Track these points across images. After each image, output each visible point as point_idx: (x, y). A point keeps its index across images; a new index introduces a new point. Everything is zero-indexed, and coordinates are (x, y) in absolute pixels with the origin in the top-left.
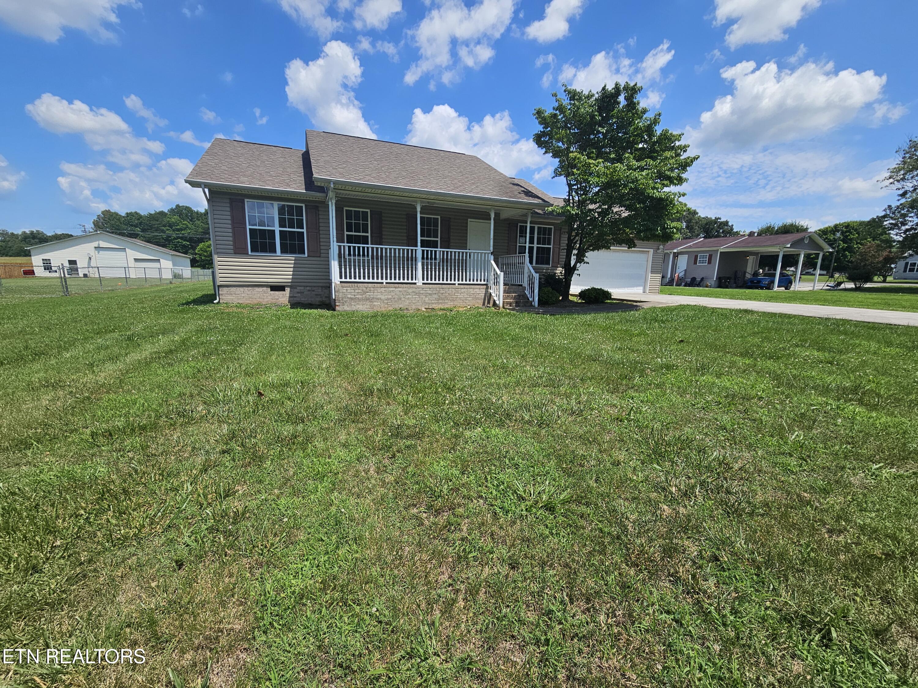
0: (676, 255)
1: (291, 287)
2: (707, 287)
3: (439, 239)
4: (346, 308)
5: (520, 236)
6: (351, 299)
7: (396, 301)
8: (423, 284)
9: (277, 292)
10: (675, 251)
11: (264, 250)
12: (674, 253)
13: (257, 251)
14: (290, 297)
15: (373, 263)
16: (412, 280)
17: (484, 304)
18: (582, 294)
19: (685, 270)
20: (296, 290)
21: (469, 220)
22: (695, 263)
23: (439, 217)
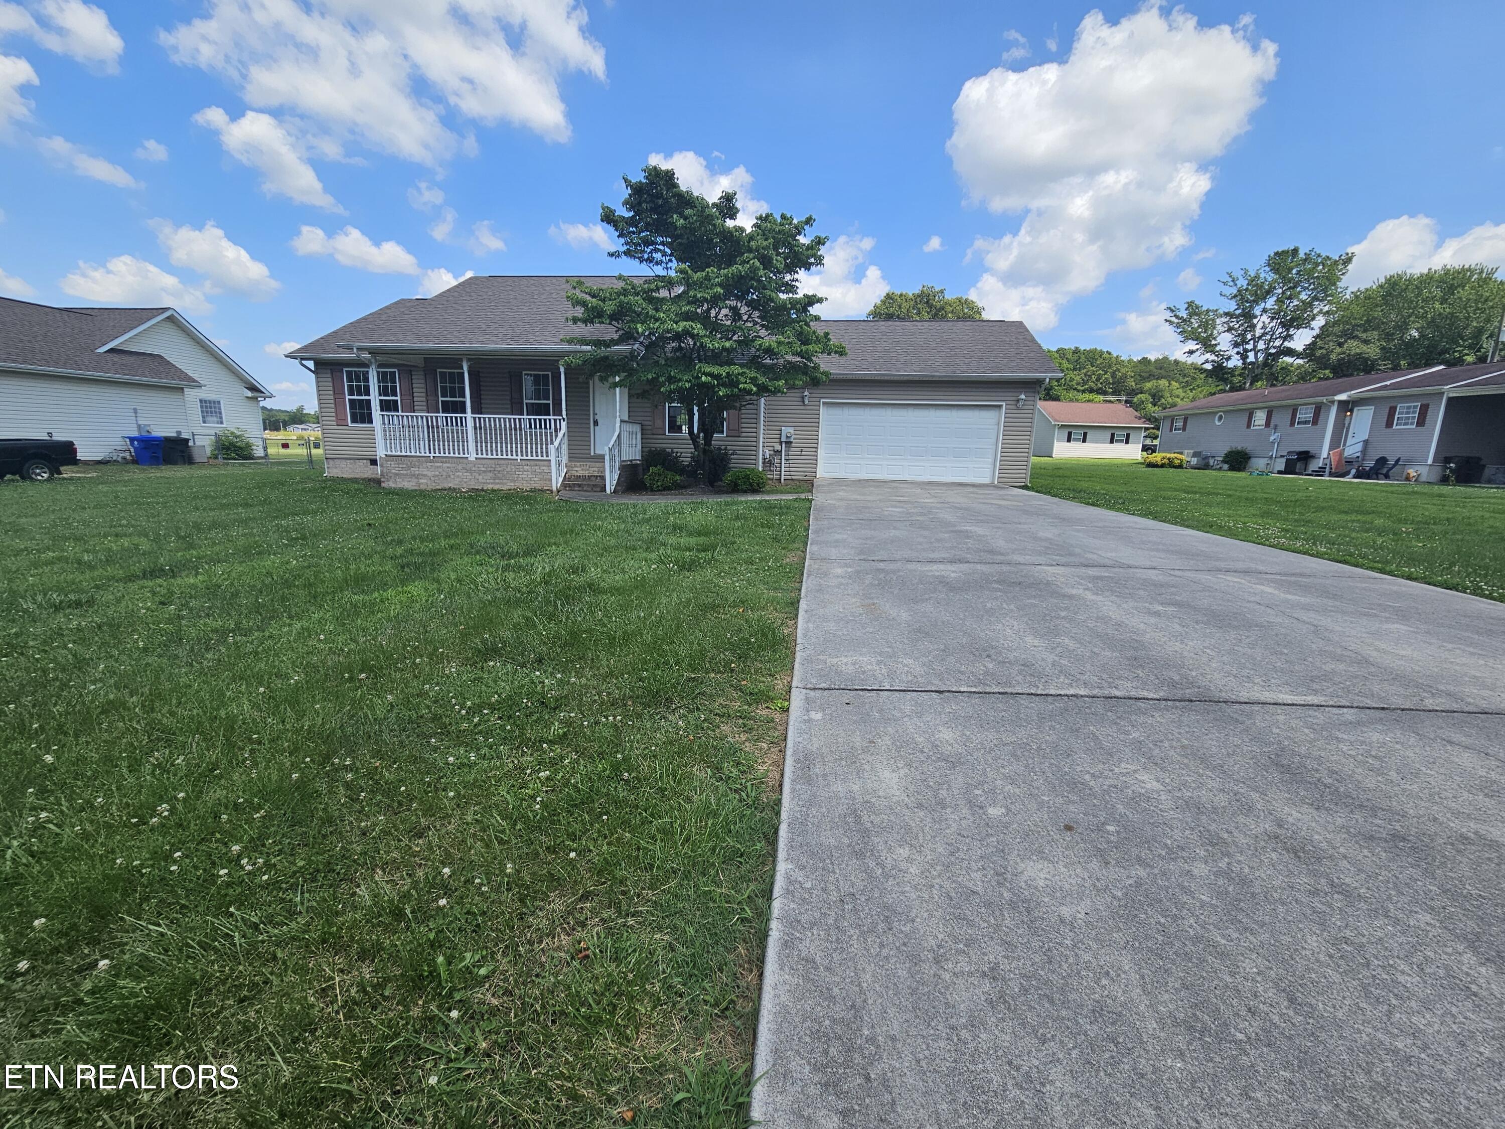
0: (1347, 407)
3: (550, 402)
4: (392, 484)
6: (396, 474)
7: (444, 480)
10: (1343, 397)
11: (362, 421)
12: (1340, 402)
13: (356, 422)
16: (464, 453)
19: (1366, 442)
22: (1389, 424)
23: (550, 373)
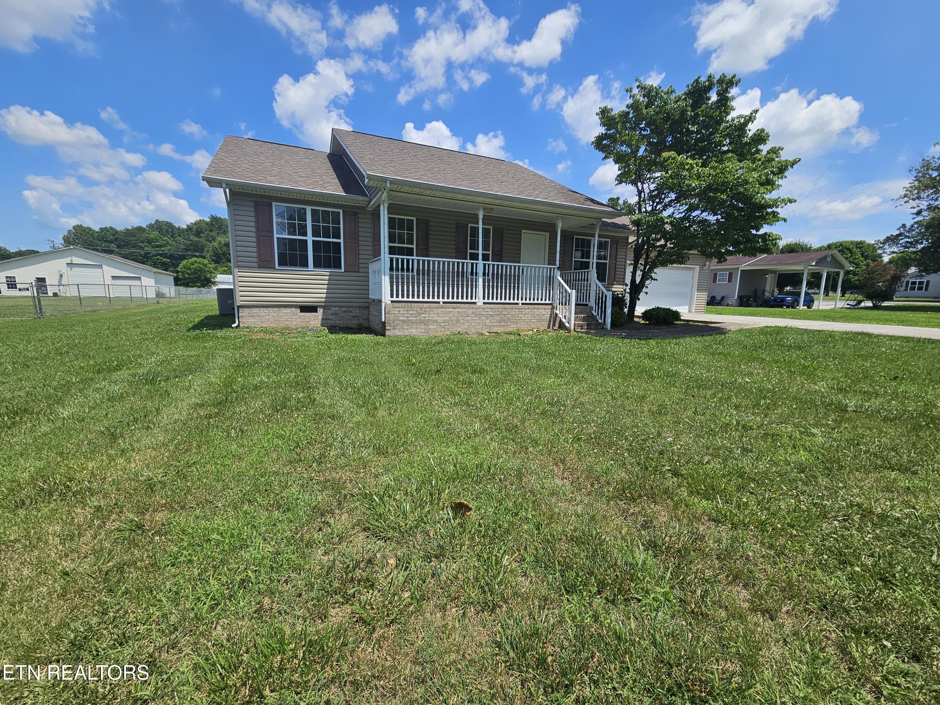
1: (324, 307)
2: (728, 305)
3: (490, 253)
4: (398, 333)
5: (576, 250)
6: (404, 321)
7: (453, 325)
8: (484, 303)
9: (308, 314)
11: (293, 263)
13: (286, 265)
14: (323, 319)
15: (418, 279)
16: (472, 298)
17: (549, 327)
18: (646, 315)
20: (330, 312)
21: (523, 231)
22: (715, 281)
23: (491, 227)
